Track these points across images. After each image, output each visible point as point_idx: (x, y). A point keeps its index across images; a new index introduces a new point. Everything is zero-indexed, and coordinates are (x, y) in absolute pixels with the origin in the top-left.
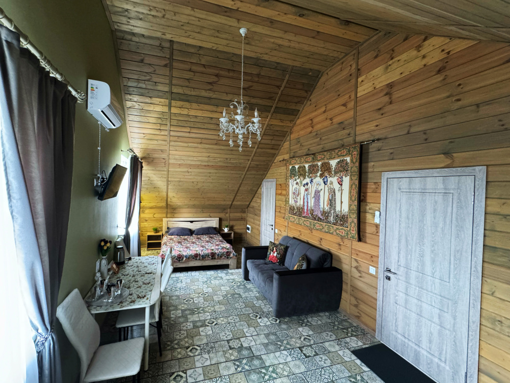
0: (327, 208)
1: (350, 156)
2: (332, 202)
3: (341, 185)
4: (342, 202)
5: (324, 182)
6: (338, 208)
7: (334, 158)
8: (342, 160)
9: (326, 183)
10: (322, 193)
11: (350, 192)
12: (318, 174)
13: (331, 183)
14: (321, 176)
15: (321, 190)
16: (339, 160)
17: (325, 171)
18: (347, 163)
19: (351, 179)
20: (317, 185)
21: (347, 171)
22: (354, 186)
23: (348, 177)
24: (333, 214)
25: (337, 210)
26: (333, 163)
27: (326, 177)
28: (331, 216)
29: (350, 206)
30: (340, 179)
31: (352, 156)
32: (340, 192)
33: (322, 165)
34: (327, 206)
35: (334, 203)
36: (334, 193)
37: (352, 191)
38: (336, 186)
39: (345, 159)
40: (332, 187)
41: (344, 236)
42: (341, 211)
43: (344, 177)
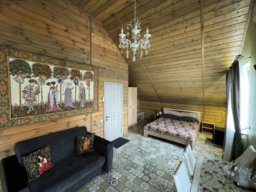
0: (78, 100)
1: (94, 71)
2: (82, 95)
3: (89, 86)
4: (89, 95)
5: (75, 83)
7: (83, 69)
8: (89, 72)
9: (77, 84)
11: (94, 90)
12: (69, 77)
13: (82, 84)
14: (71, 78)
15: (72, 88)
16: (87, 71)
17: (75, 76)
18: (92, 75)
21: (92, 78)
22: (96, 87)
23: (93, 82)
24: (83, 103)
25: (86, 100)
26: (83, 72)
27: (77, 80)
29: (94, 96)
30: (88, 83)
33: (73, 71)
34: (79, 98)
36: (84, 90)
39: (91, 72)
40: (82, 87)
42: (89, 100)
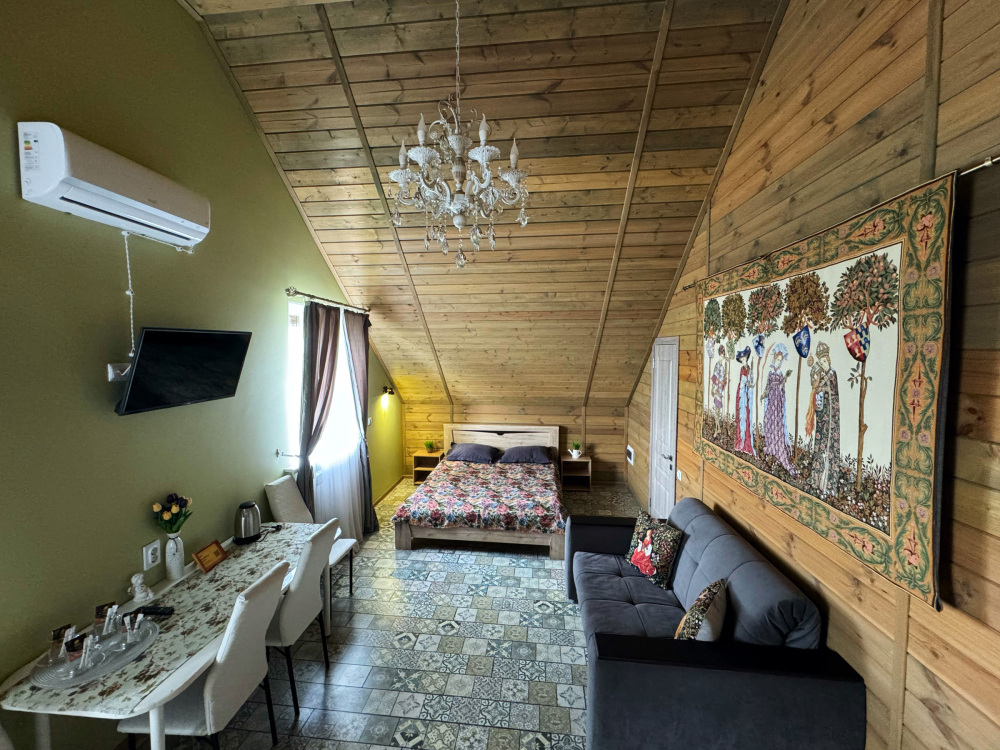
0: (806, 440)
1: (904, 237)
2: (825, 419)
3: (862, 359)
4: (862, 428)
5: (799, 349)
6: (848, 447)
7: (834, 258)
8: (868, 262)
10: (790, 386)
11: (901, 392)
12: (780, 321)
13: (824, 352)
14: (789, 325)
15: (788, 374)
16: (852, 263)
17: (801, 308)
18: (887, 272)
19: (906, 337)
20: (776, 355)
21: (888, 300)
22: (918, 367)
23: (894, 328)
25: (843, 453)
26: (831, 277)
27: (806, 329)
28: (819, 472)
29: (899, 447)
30: (856, 338)
31: (911, 236)
32: (857, 387)
33: (792, 288)
34: (808, 432)
35: (832, 425)
36: (835, 386)
37: (910, 385)
38: (842, 363)
39: (880, 253)
40: (826, 367)
41: (872, 562)
42: (860, 461)
43: (873, 328)
